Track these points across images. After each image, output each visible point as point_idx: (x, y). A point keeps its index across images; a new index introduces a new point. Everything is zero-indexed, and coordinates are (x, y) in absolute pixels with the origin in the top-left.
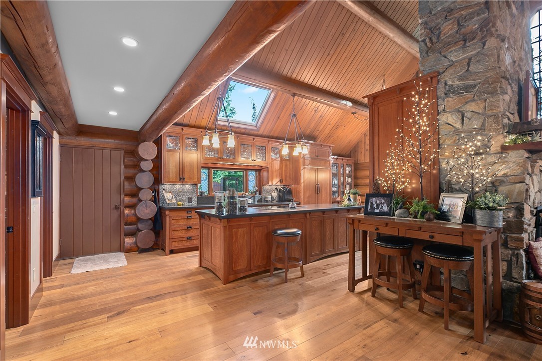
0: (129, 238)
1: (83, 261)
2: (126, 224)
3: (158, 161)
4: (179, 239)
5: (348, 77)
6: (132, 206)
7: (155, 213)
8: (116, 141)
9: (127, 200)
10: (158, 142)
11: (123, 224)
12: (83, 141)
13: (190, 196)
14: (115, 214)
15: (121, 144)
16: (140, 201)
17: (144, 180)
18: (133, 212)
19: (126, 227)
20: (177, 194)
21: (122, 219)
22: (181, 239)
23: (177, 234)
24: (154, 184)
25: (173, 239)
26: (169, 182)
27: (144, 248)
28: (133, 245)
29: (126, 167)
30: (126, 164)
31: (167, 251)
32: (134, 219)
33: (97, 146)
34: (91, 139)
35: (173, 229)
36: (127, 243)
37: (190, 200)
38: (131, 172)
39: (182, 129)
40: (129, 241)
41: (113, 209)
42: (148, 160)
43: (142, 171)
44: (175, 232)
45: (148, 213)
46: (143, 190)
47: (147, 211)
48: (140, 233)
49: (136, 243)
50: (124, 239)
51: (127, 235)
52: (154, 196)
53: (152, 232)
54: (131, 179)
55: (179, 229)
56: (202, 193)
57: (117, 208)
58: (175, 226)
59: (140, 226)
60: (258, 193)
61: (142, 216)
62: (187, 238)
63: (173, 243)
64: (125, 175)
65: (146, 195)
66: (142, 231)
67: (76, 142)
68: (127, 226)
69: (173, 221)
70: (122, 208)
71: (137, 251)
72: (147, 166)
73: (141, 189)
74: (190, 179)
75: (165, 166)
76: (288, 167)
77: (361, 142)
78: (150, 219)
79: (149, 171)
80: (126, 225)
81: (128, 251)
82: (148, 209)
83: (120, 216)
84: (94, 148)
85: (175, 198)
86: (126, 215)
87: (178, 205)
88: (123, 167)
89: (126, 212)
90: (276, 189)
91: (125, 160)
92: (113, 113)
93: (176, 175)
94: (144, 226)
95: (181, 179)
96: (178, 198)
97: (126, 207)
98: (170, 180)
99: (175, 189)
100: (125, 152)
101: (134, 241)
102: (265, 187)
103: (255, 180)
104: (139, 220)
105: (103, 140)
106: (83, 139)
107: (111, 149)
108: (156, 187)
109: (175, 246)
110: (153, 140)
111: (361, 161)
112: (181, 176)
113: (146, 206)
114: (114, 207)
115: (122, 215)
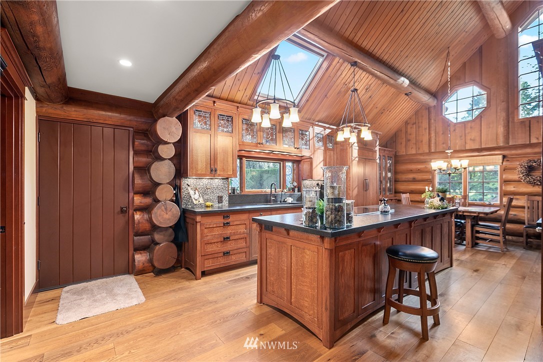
0: (141, 253)
1: (74, 294)
2: (137, 234)
3: (182, 145)
4: (213, 256)
5: (412, 47)
6: (146, 209)
7: (177, 219)
8: (123, 116)
9: (138, 200)
10: (183, 119)
11: (131, 234)
12: (74, 113)
13: (221, 194)
14: (121, 220)
15: (130, 120)
16: (157, 201)
17: (163, 171)
18: (146, 216)
19: (135, 238)
20: (204, 192)
21: (130, 227)
22: (216, 255)
23: (211, 249)
24: (175, 177)
25: (205, 256)
26: (197, 175)
27: (162, 268)
28: (146, 264)
29: (136, 153)
30: (136, 148)
31: (199, 273)
32: (147, 226)
33: (95, 121)
34: (85, 111)
35: (206, 242)
36: (139, 261)
37: (220, 199)
38: (143, 160)
39: (214, 102)
40: (140, 258)
41: (118, 213)
42: (169, 143)
43: (160, 158)
44: (208, 246)
45: (169, 219)
46: (160, 187)
47: (166, 216)
48: (157, 247)
49: (151, 261)
50: (133, 256)
51: (138, 249)
52: (176, 195)
53: (173, 245)
54: (143, 170)
55: (213, 241)
56: (234, 190)
57: (122, 211)
58: (208, 238)
59: (157, 237)
60: (296, 189)
61: (160, 223)
62: (224, 254)
63: (206, 262)
64: (135, 165)
65: (165, 193)
66: (161, 244)
67: (63, 113)
68: (138, 237)
69: (206, 231)
70: (131, 212)
71: (152, 272)
72: (167, 151)
73: (159, 184)
74: (224, 170)
75: (192, 153)
76: (332, 157)
77: (401, 131)
78: (170, 227)
79: (169, 159)
80: (136, 236)
81: (139, 272)
82: (169, 213)
83: (128, 223)
84: (90, 123)
85: (203, 196)
86: (136, 221)
87: (207, 207)
88: (131, 153)
89: (137, 216)
90: (318, 184)
91: (136, 143)
92: (126, 63)
93: (206, 165)
94: (162, 237)
95: (212, 170)
96: (206, 197)
97: (136, 210)
98: (199, 172)
99: (201, 184)
100: (135, 132)
101: (148, 258)
102: (305, 182)
103: (292, 175)
104: (155, 228)
105: (104, 113)
106: (73, 109)
107: (115, 127)
108: (178, 182)
109: (209, 265)
110: (176, 115)
111: (401, 153)
112: (212, 167)
113: (166, 209)
114: (119, 209)
115: (130, 222)
